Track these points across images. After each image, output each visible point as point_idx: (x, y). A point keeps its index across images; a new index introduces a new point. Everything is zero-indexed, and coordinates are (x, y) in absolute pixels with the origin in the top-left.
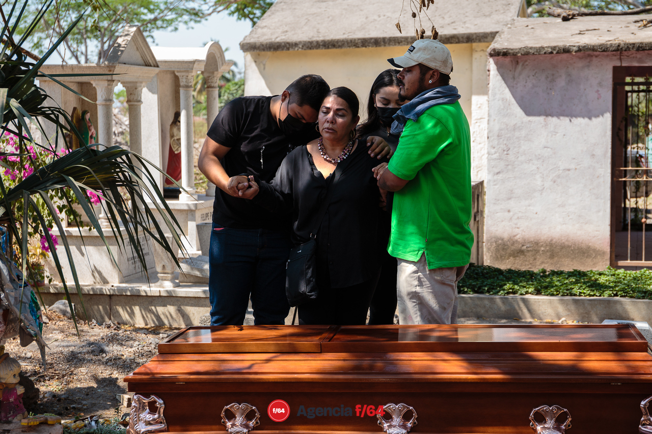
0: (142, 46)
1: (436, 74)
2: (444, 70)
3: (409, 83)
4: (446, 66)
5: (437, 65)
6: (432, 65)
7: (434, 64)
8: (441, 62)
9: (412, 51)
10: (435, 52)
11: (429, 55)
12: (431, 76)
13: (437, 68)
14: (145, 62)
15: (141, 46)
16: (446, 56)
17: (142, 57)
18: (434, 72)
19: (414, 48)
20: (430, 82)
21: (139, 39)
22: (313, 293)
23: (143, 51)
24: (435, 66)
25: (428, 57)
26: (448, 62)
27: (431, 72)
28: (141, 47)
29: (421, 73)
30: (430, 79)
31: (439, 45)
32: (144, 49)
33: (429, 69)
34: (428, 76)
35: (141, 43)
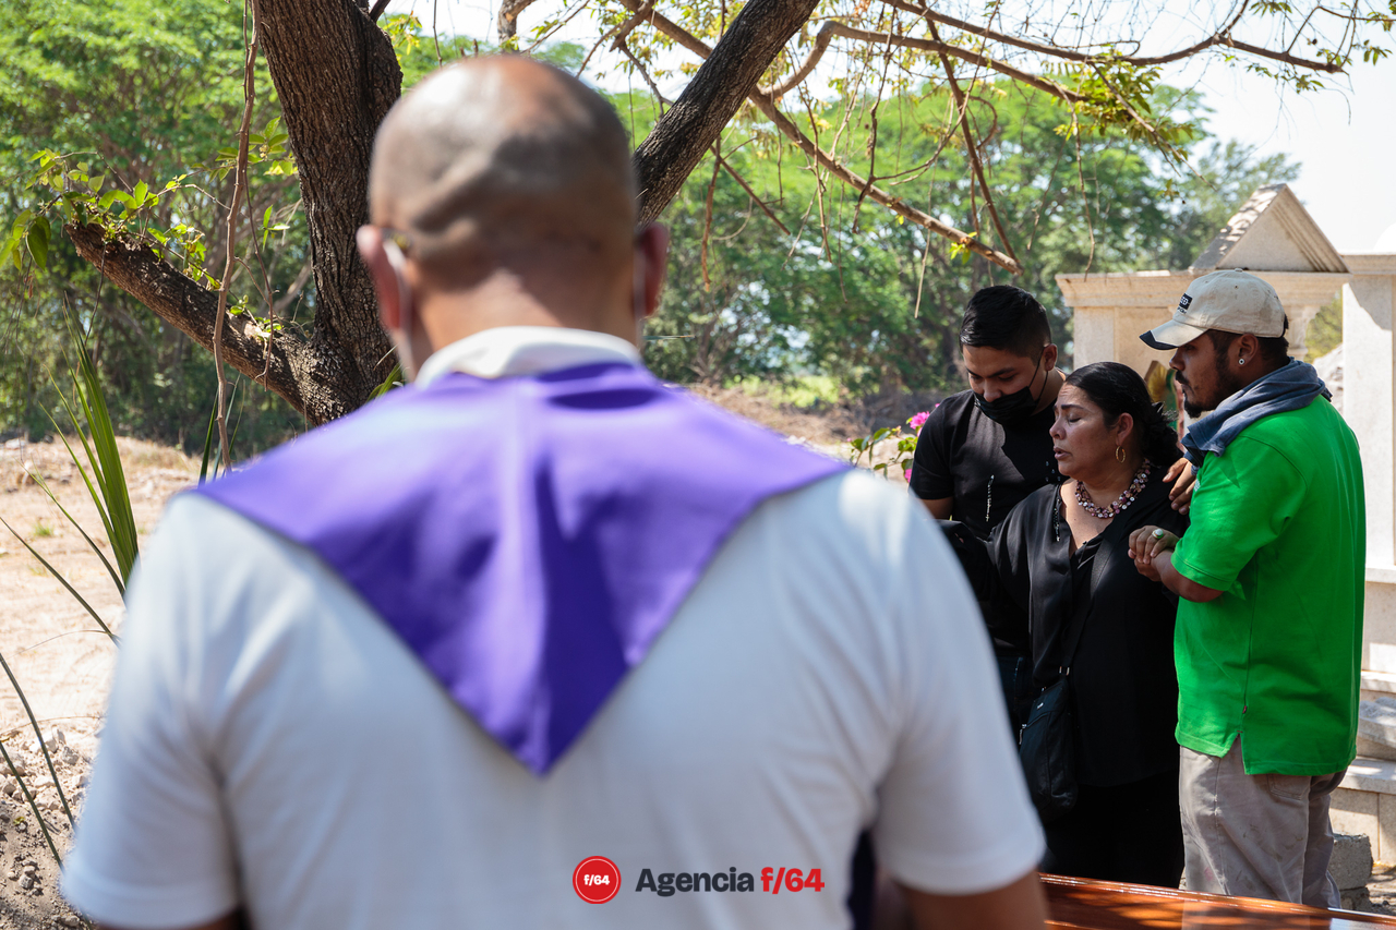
0: (1300, 227)
1: (1250, 343)
2: (1267, 328)
3: (1195, 375)
4: (1270, 321)
5: (1248, 323)
6: (1236, 326)
7: (1240, 324)
8: (1255, 314)
9: (1186, 307)
10: (1236, 297)
11: (1225, 306)
12: (1241, 350)
13: (1249, 330)
14: (1310, 262)
15: (1295, 227)
16: (1263, 299)
17: (1302, 252)
18: (1245, 339)
19: (1190, 299)
20: (1242, 361)
21: (1291, 215)
22: (1064, 795)
23: (1305, 239)
24: (1245, 327)
25: (1224, 311)
26: (1270, 311)
27: (1239, 341)
28: (1298, 231)
29: (1215, 348)
30: (1240, 356)
31: (1243, 280)
32: (1305, 234)
33: (1230, 337)
34: (1233, 351)
35: (1295, 221)
